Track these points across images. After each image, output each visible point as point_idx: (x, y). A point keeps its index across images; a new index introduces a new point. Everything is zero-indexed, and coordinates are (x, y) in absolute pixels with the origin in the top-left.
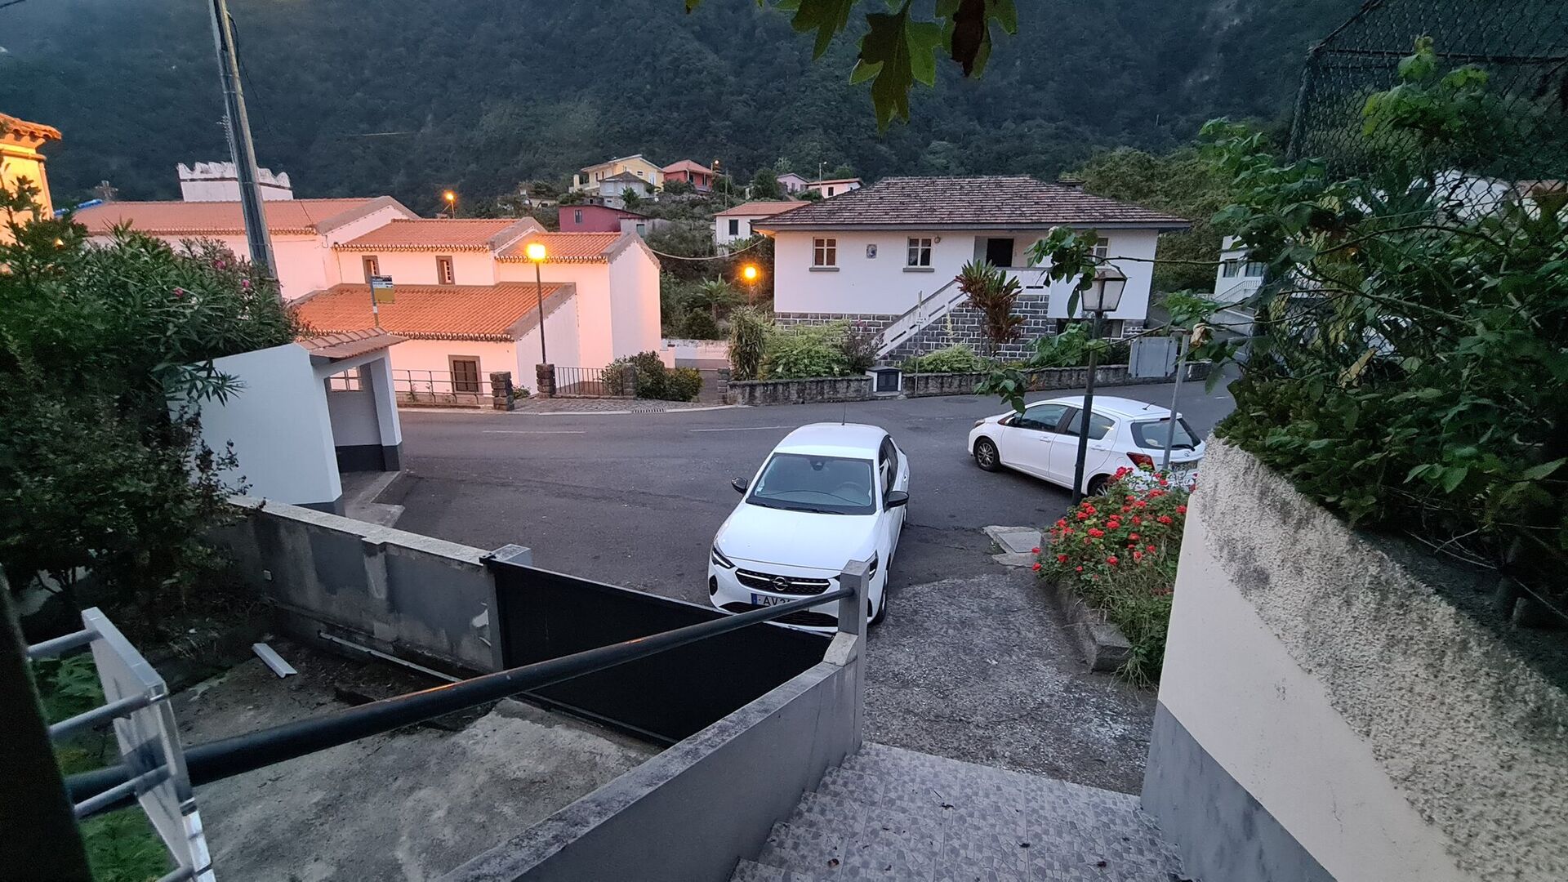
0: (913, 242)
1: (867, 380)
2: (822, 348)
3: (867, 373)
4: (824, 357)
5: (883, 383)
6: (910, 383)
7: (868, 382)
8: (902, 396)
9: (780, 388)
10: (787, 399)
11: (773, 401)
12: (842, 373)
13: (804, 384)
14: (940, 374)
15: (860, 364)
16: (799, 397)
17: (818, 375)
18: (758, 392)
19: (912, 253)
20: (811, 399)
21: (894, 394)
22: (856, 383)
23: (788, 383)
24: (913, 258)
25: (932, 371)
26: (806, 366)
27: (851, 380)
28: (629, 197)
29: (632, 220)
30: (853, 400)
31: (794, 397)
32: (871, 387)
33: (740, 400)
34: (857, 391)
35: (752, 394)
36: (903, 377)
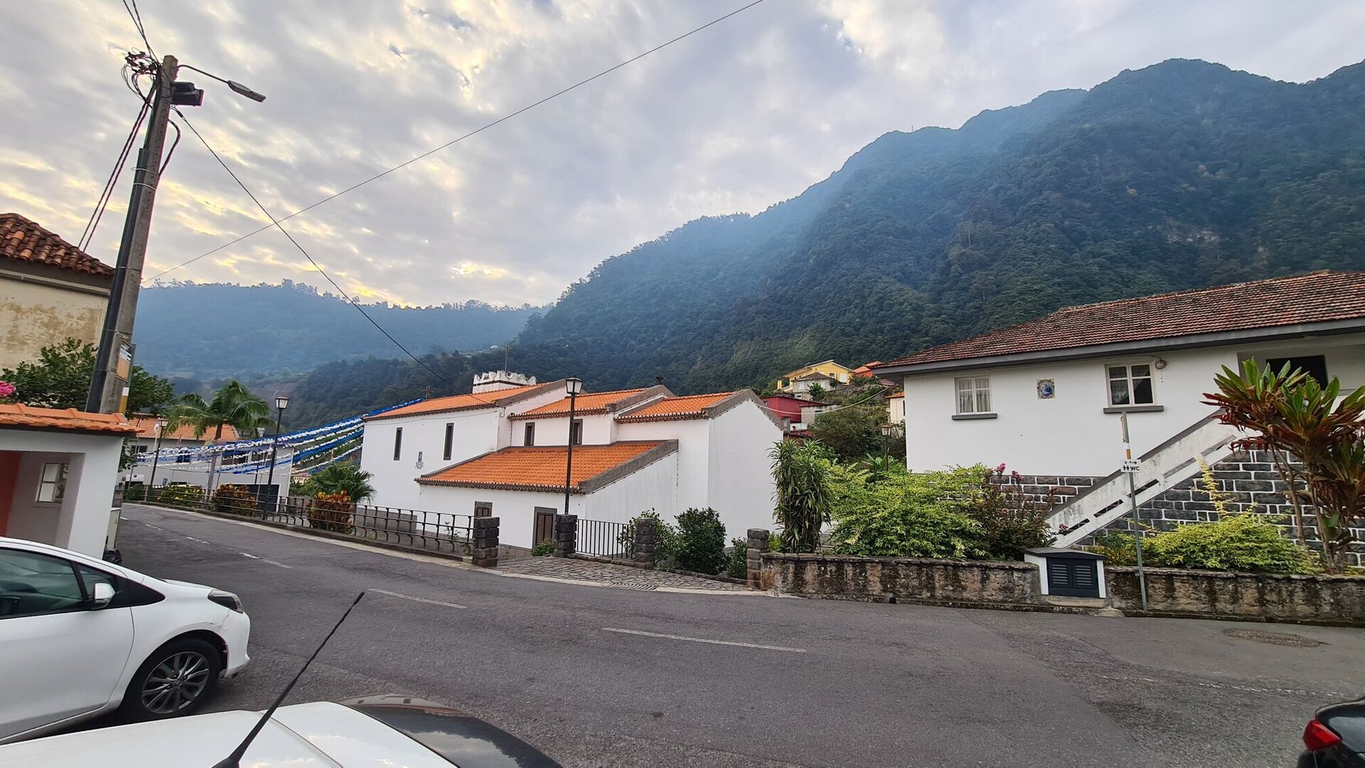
0: (1115, 372)
1: (1024, 570)
2: (930, 510)
3: (1028, 558)
4: (935, 525)
5: (1062, 579)
6: (1125, 584)
7: (1028, 576)
8: (1110, 611)
9: (849, 570)
10: (862, 592)
11: (838, 593)
12: (969, 555)
13: (895, 568)
14: (1201, 572)
15: (1010, 540)
16: (885, 590)
17: (926, 553)
18: (810, 573)
19: (1114, 387)
20: (910, 595)
21: (1091, 603)
22: (1001, 574)
23: (862, 563)
24: (1121, 394)
25: (1179, 565)
26: (901, 537)
27: (990, 569)
28: (816, 392)
29: (811, 408)
30: (996, 606)
31: (876, 588)
32: (1036, 585)
33: (779, 584)
34: (1004, 589)
35: (799, 575)
36: (1107, 572)
